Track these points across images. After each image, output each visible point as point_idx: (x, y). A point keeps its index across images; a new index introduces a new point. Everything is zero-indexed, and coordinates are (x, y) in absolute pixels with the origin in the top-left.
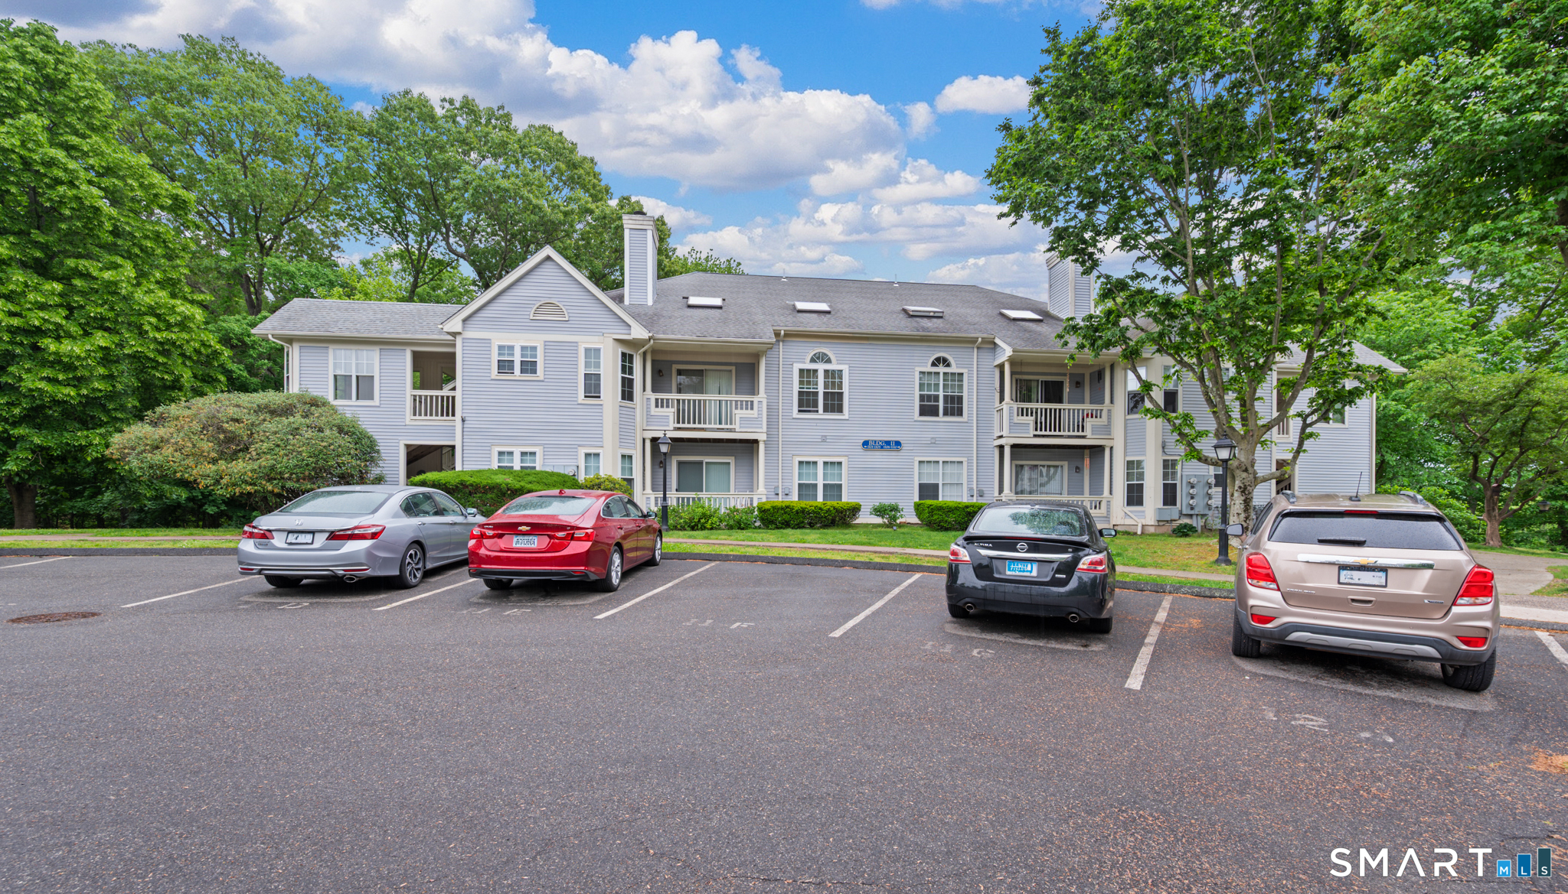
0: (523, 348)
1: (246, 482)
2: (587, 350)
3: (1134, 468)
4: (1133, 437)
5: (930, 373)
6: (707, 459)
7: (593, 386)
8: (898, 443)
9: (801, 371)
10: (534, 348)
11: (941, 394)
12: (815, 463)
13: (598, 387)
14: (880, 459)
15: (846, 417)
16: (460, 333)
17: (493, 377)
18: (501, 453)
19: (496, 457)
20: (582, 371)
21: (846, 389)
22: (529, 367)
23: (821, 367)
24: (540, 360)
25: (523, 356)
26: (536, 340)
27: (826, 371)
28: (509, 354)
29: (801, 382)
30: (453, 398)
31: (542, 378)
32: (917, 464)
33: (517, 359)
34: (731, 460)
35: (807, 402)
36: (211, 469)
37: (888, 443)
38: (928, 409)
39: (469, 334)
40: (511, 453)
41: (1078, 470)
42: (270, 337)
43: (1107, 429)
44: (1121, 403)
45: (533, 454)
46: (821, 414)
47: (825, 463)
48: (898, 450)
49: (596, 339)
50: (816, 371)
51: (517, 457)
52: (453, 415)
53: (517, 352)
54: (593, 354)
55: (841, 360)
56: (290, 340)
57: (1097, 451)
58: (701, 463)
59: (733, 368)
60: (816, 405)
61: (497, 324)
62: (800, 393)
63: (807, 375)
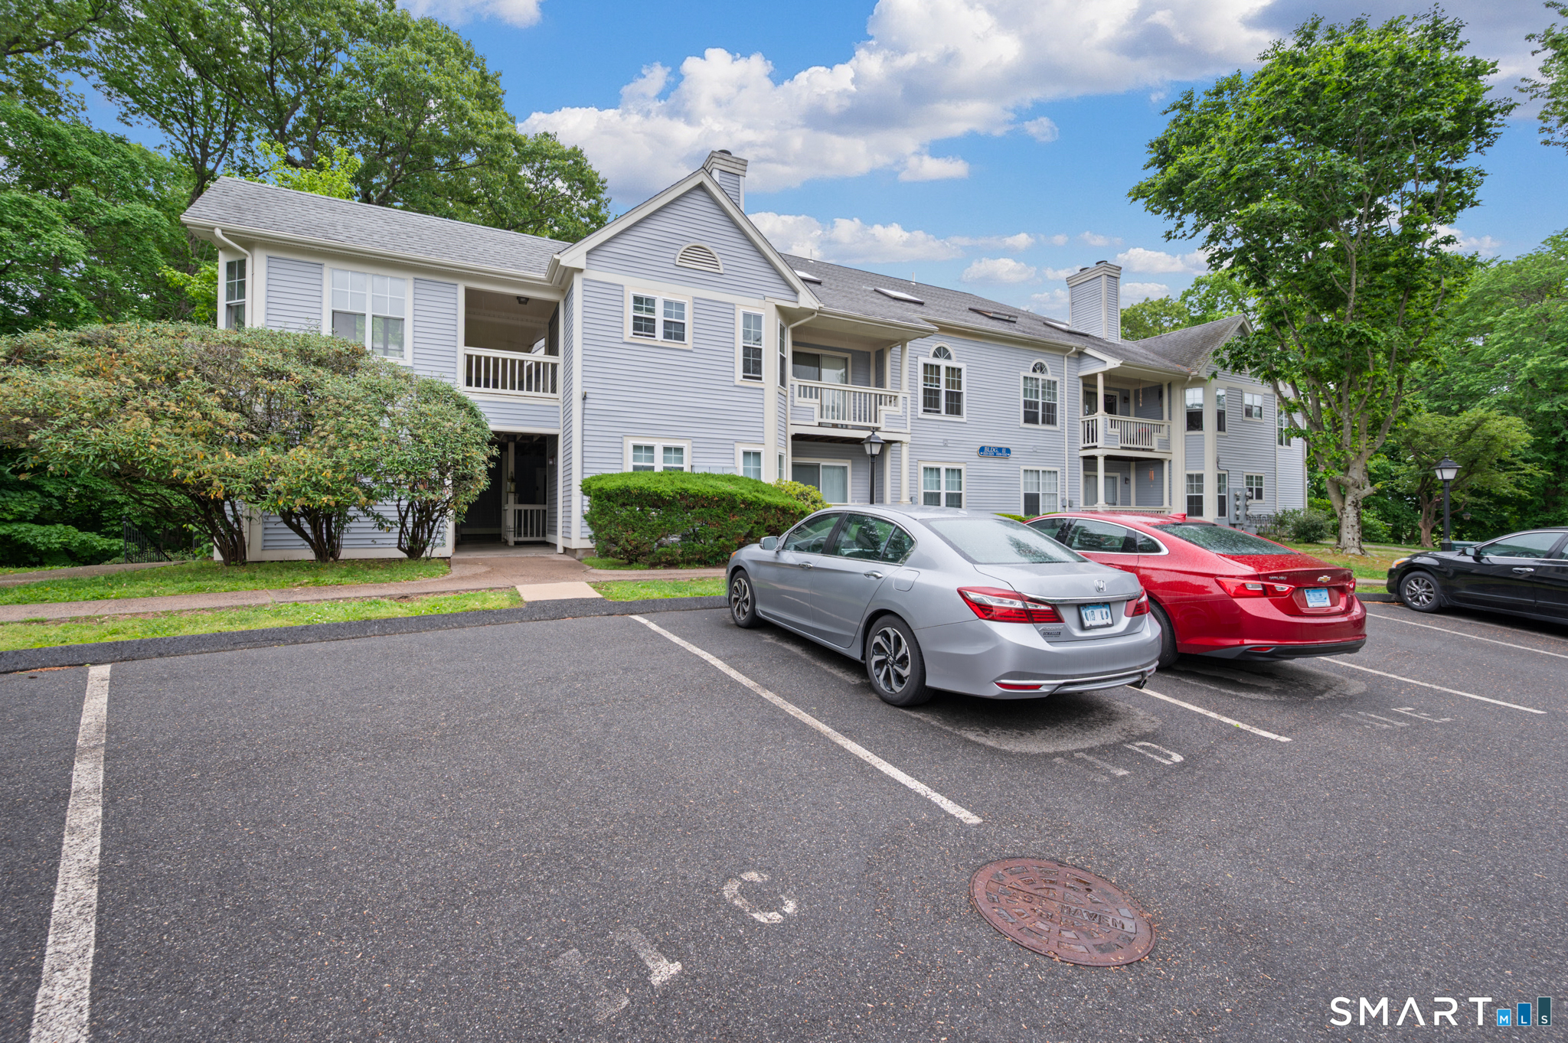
0: (667, 303)
1: (316, 486)
2: (746, 316)
3: (1195, 480)
4: (1194, 453)
5: (1032, 379)
6: (824, 462)
7: (752, 363)
8: (1008, 451)
9: (926, 365)
10: (681, 306)
11: (1040, 401)
12: (938, 470)
13: (758, 364)
14: (992, 465)
15: (964, 420)
16: (581, 271)
17: (626, 339)
18: (637, 448)
19: (629, 453)
20: (740, 344)
21: (964, 389)
22: (675, 331)
23: (943, 363)
24: (688, 321)
25: (666, 314)
26: (683, 294)
27: (948, 368)
28: (648, 310)
29: (925, 379)
30: (554, 366)
31: (690, 347)
32: (1022, 472)
33: (659, 318)
34: (847, 464)
35: (931, 401)
36: (241, 462)
37: (1000, 450)
38: (1030, 418)
39: (593, 274)
40: (650, 449)
41: (1127, 480)
42: (218, 232)
43: (1166, 444)
44: (1180, 420)
45: (679, 450)
46: (943, 416)
47: (947, 470)
48: (1007, 458)
49: (755, 302)
50: (938, 367)
51: (659, 453)
52: (554, 391)
53: (659, 308)
54: (753, 321)
55: (962, 356)
56: (250, 243)
57: (1159, 462)
58: (818, 466)
59: (849, 356)
60: (937, 405)
61: (630, 264)
62: (925, 390)
63: (931, 370)
